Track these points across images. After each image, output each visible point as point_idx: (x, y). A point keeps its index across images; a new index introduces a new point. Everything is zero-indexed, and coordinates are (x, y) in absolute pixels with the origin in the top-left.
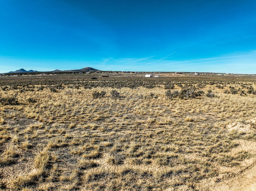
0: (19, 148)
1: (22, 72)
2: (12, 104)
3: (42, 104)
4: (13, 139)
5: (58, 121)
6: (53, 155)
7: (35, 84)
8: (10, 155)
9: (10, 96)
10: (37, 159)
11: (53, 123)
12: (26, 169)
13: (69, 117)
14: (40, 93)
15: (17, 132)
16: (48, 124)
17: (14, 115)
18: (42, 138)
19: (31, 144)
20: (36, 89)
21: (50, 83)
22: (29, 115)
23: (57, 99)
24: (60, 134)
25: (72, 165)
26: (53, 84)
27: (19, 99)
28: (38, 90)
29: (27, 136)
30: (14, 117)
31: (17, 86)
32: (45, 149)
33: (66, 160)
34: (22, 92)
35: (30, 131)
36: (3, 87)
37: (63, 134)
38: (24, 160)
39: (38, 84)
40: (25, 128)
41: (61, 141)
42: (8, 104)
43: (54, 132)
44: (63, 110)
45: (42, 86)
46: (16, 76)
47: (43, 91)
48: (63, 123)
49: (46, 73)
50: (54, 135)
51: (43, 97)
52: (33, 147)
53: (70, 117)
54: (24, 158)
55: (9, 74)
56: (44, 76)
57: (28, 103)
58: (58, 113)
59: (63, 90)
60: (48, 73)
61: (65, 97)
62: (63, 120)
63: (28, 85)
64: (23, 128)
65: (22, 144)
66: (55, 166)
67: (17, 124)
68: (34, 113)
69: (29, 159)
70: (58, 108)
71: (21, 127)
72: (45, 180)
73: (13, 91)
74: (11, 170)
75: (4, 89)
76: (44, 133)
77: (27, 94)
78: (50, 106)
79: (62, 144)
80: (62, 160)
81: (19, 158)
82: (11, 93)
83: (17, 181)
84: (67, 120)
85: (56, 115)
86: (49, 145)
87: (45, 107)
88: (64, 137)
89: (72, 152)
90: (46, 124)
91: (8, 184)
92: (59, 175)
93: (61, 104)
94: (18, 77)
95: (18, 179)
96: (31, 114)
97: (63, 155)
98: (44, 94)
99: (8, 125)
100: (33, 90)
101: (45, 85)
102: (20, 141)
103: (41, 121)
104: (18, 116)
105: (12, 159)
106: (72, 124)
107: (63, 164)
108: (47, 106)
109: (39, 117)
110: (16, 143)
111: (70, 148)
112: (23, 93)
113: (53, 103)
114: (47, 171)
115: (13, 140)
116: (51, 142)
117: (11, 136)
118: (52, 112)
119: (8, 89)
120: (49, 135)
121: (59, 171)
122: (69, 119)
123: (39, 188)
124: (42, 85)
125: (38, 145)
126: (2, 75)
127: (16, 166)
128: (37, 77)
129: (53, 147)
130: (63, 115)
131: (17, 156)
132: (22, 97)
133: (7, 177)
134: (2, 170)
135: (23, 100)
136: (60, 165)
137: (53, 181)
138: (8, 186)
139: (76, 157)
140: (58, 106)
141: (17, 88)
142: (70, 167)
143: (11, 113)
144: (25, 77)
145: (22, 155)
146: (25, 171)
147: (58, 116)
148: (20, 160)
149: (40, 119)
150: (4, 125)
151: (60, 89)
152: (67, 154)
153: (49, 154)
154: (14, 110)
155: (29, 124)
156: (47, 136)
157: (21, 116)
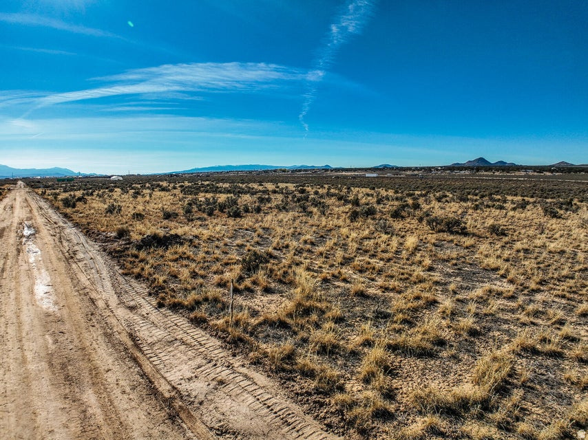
0: (449, 327)
1: (481, 165)
2: (452, 233)
3: (519, 242)
4: (441, 305)
5: (552, 289)
6: (520, 367)
7: (508, 194)
8: (426, 337)
9: (451, 215)
10: (481, 363)
11: (538, 291)
12: (452, 377)
13: (582, 287)
14: (517, 214)
15: (455, 293)
16: (526, 292)
17: (454, 255)
18: (506, 322)
19: (478, 328)
20: (508, 205)
21: (544, 194)
22: (486, 262)
23: (557, 235)
24: (549, 323)
25: (555, 406)
26: (552, 198)
27: (469, 224)
28: (514, 209)
29: (473, 307)
30: (452, 259)
31: (467, 196)
32: (506, 348)
33: (547, 390)
34: (476, 208)
35: (482, 298)
36: (438, 194)
37: (558, 326)
38: (454, 357)
39: (516, 195)
40: (473, 288)
41: (550, 341)
42: (444, 231)
43: (536, 314)
44: (569, 265)
45: (523, 200)
46: (467, 172)
47: (526, 210)
48: (563, 297)
49: (535, 169)
50: (534, 321)
51: (525, 227)
52: (479, 335)
53: (584, 287)
54: (454, 352)
55: (452, 168)
56: (529, 177)
57: (488, 235)
58: (555, 270)
59: (575, 215)
60: (541, 169)
61: (578, 234)
62: (563, 290)
63: (491, 194)
64: (467, 288)
65: (458, 321)
66: (517, 394)
67: (456, 277)
68: (499, 260)
69: (465, 357)
70: (557, 257)
71: (465, 285)
72: (482, 415)
73: (457, 205)
74: (420, 368)
75: (439, 200)
76: (513, 311)
77: (487, 213)
78: (537, 250)
79: (548, 347)
80: (538, 387)
81: (443, 349)
82: (453, 209)
83: (423, 395)
84: (575, 292)
85: (550, 275)
86: (516, 341)
87: (526, 251)
88: (560, 333)
89: (567, 376)
90: (522, 291)
91: (402, 394)
92: (518, 419)
93: (565, 248)
94: (470, 175)
95: (427, 390)
96: (492, 262)
97: (544, 375)
98: (526, 219)
99: (439, 275)
100: (501, 208)
101: (532, 197)
102: (454, 314)
103: (511, 282)
104: (463, 260)
105: (429, 345)
106: (585, 305)
107: (537, 396)
108: (531, 248)
109: (507, 271)
110: (447, 315)
111: (566, 364)
112: (478, 211)
113: (547, 244)
114: (494, 398)
115: (441, 308)
116: (524, 336)
117: (440, 298)
118: (541, 266)
119: (448, 199)
120: (523, 318)
121: (523, 409)
122: (581, 292)
123: (464, 428)
124: (524, 196)
125: (491, 334)
126: (437, 170)
127: (432, 362)
128: (513, 177)
129: (525, 349)
130: (566, 277)
131: (441, 343)
132: (476, 221)
133: (406, 378)
134: (401, 361)
135: (478, 226)
136: (529, 396)
137: (500, 427)
138: (399, 397)
139: (572, 392)
140: (559, 253)
141: (468, 200)
142: (550, 410)
143: (449, 251)
144: (487, 176)
145: (453, 344)
146: (449, 379)
147: (553, 278)
148: (445, 354)
149: (510, 276)
150: (429, 273)
151: (567, 210)
152: (553, 376)
153: (511, 362)
154: (456, 245)
155: (483, 282)
156: (518, 319)
157: (467, 261)
